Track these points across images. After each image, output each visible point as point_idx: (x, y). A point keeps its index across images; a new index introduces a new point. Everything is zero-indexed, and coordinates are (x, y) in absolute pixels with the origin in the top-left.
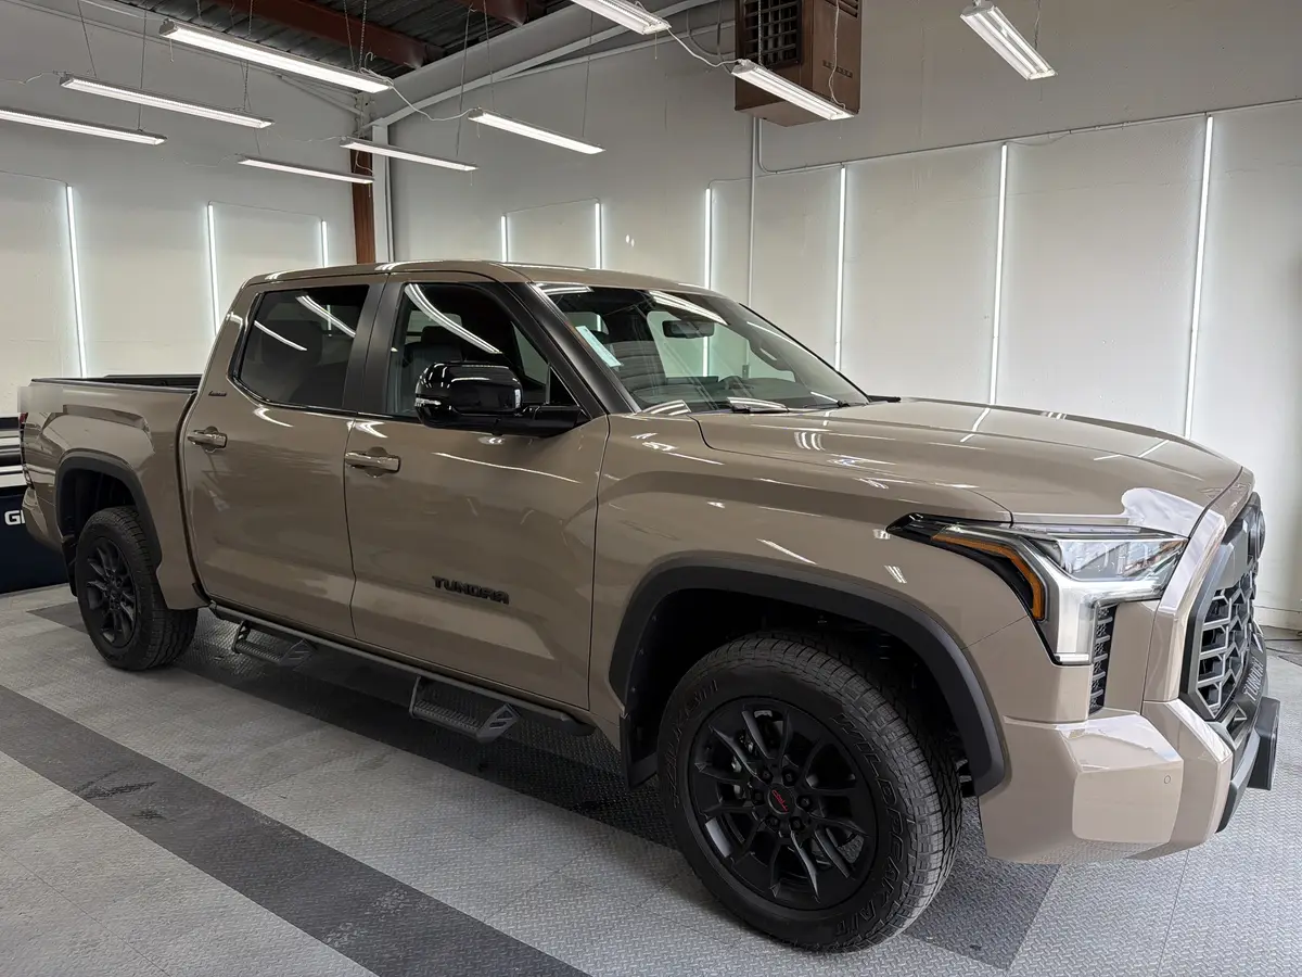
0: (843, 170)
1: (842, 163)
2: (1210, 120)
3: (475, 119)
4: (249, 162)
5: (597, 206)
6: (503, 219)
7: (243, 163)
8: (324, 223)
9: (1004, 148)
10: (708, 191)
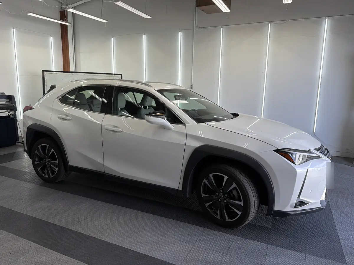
0: (222, 28)
1: (222, 26)
2: (327, 19)
3: (116, 3)
4: (30, 14)
5: (144, 35)
6: (112, 38)
7: (28, 14)
8: (52, 37)
9: (270, 24)
10: (180, 33)
